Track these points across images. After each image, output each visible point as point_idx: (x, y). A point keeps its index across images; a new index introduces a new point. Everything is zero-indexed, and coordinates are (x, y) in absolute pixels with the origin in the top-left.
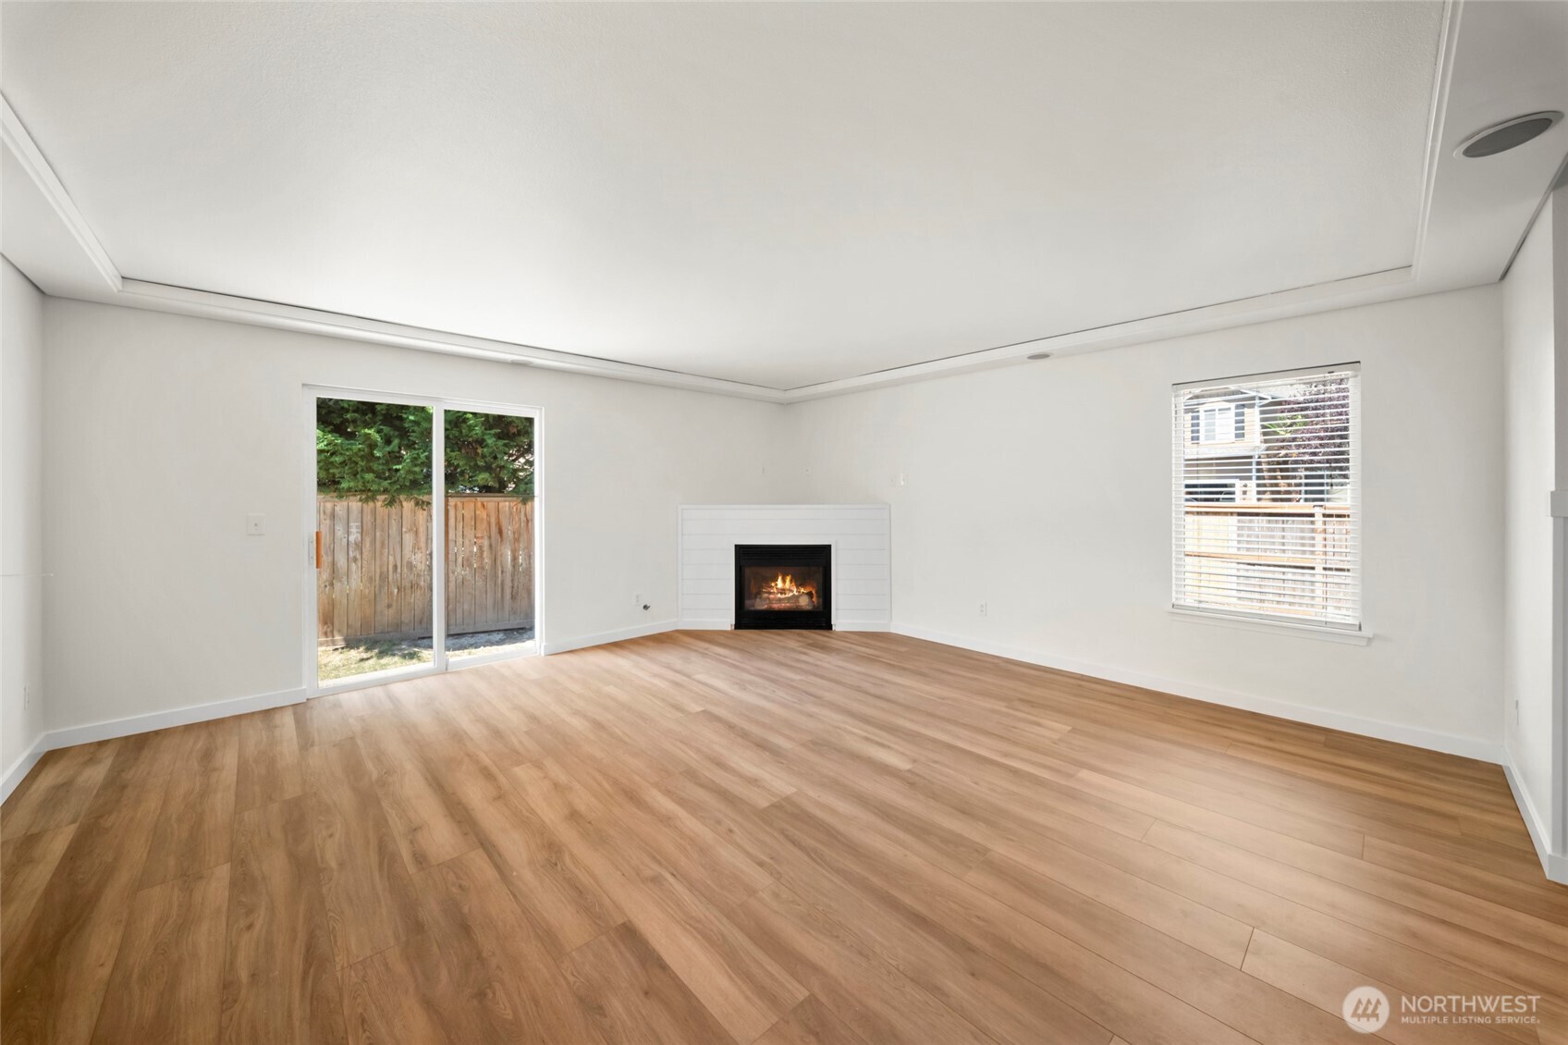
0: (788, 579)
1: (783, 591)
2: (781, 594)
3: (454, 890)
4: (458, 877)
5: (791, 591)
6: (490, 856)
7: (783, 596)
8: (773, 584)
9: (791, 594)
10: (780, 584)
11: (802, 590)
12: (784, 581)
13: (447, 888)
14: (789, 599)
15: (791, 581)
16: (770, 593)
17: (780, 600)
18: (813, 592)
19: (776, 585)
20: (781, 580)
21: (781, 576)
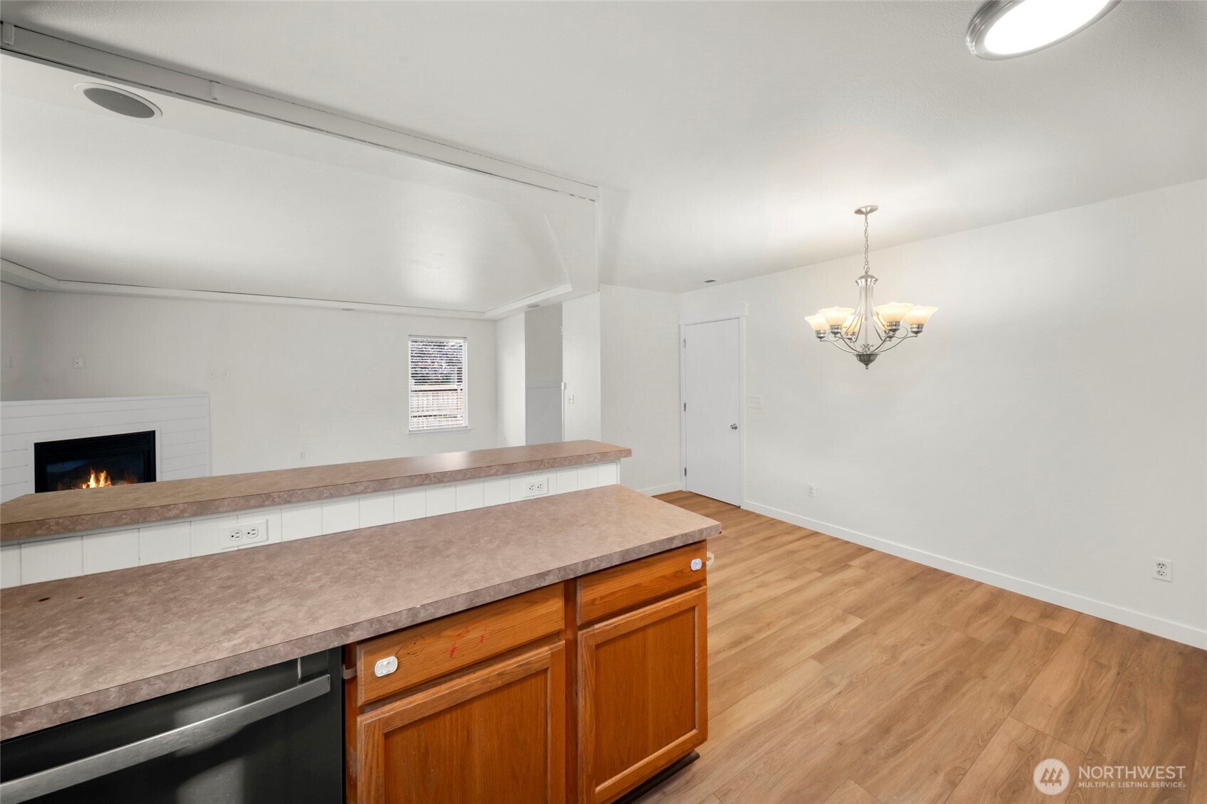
0: (103, 476)
8: (84, 486)
10: (92, 484)
12: (97, 480)
15: (106, 479)
19: (88, 486)
20: (93, 477)
21: (92, 472)
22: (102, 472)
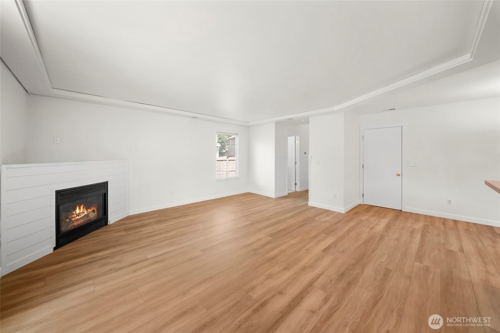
0: (82, 207)
1: (78, 215)
2: (78, 216)
3: (333, 283)
4: (328, 284)
5: (83, 213)
6: (315, 281)
7: (80, 217)
8: (74, 213)
9: (84, 214)
10: (78, 211)
11: (89, 210)
12: (80, 209)
13: (333, 285)
14: (82, 218)
15: (83, 208)
16: (73, 218)
17: (78, 220)
18: (95, 210)
19: (76, 212)
20: (78, 208)
21: (77, 206)
22: (82, 205)
